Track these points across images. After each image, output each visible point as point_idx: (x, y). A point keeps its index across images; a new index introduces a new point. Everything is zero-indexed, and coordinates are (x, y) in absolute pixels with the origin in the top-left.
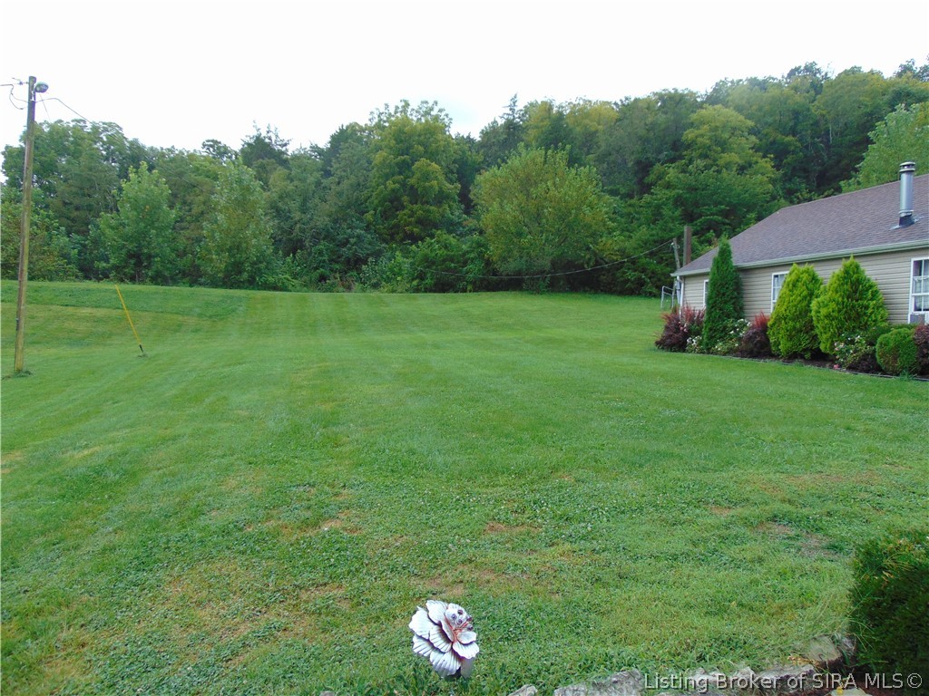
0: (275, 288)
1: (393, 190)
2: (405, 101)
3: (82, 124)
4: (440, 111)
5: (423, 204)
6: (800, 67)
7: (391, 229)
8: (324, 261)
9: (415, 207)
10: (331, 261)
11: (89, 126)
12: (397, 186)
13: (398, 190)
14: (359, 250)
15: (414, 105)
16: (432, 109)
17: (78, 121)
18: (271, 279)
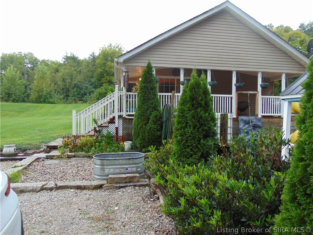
0: (52, 103)
1: (101, 72)
2: (110, 44)
3: (21, 53)
4: (121, 46)
5: (110, 76)
6: (266, 25)
7: (101, 84)
8: (75, 95)
9: (107, 77)
10: (78, 94)
11: (23, 54)
12: (102, 70)
13: (103, 72)
14: (86, 91)
15: (113, 45)
16: (119, 46)
17: (20, 53)
18: (51, 100)
